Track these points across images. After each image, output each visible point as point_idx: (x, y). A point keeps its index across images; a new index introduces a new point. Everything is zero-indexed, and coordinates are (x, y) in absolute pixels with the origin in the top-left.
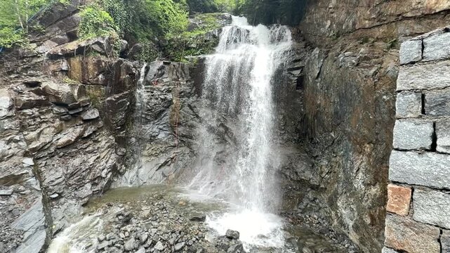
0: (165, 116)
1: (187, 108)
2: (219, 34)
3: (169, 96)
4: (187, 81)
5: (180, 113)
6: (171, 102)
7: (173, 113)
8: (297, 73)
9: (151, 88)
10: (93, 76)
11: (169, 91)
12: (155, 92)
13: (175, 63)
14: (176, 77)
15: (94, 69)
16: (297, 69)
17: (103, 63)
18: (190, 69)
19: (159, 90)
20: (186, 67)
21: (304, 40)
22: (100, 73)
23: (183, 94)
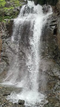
1: (5, 44)
2: (20, 9)
4: (5, 31)
5: (2, 46)
8: (54, 27)
18: (6, 25)
23: (3, 37)
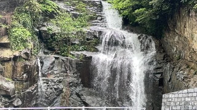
0: (56, 102)
1: (75, 96)
2: (99, 35)
3: (61, 86)
4: (73, 74)
5: (69, 100)
6: (61, 91)
7: (63, 100)
8: (159, 76)
9: (47, 80)
10: (20, 75)
11: (60, 82)
12: (49, 83)
13: (64, 58)
14: (65, 70)
15: (22, 71)
16: (159, 73)
17: (29, 67)
18: (76, 63)
19: (52, 81)
20: (73, 62)
21: (164, 52)
22: (25, 73)
23: (71, 84)
